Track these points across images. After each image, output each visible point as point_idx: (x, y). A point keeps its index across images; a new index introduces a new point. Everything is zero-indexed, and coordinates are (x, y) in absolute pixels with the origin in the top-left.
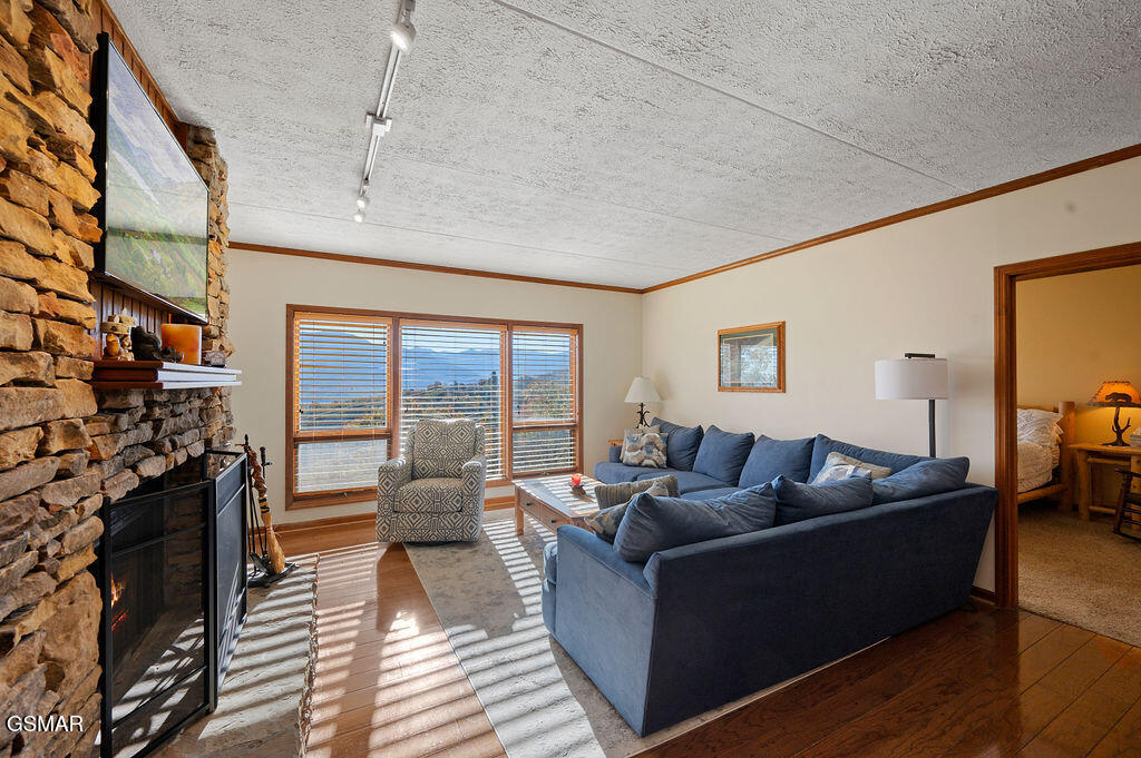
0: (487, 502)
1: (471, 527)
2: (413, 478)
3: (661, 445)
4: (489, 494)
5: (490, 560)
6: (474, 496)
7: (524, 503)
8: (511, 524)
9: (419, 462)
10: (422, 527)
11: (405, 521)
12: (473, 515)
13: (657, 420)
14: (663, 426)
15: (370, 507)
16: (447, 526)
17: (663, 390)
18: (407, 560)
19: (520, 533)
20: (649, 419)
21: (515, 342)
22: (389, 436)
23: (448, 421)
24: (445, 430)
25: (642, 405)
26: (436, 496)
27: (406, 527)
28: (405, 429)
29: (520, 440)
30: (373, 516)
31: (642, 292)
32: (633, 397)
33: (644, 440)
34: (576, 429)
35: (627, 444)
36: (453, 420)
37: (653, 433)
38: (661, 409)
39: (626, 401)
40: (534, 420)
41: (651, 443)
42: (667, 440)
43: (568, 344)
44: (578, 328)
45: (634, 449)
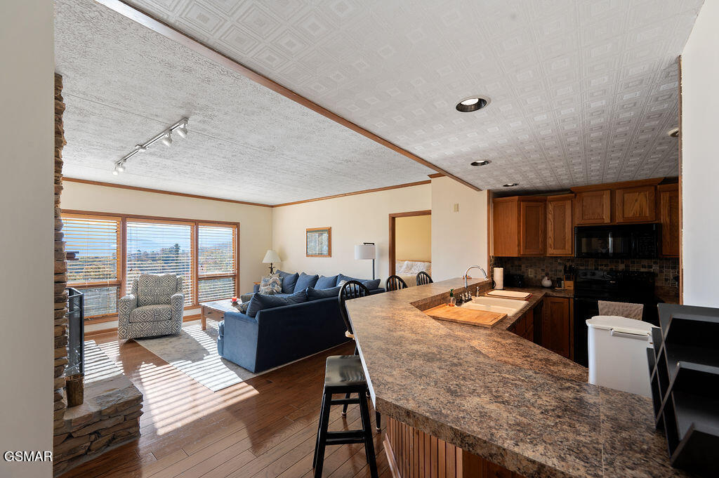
0: (184, 318)
1: (177, 327)
2: (138, 306)
3: (279, 282)
4: (185, 313)
5: (188, 340)
6: (179, 311)
7: (209, 313)
8: (200, 327)
9: (141, 298)
10: (148, 329)
11: (137, 327)
12: (178, 321)
13: (278, 271)
14: (281, 273)
15: (115, 324)
16: (162, 328)
17: (282, 257)
18: (139, 345)
19: (204, 329)
20: (274, 270)
21: (199, 231)
22: (119, 285)
23: (160, 275)
24: (158, 280)
25: (272, 264)
26: (159, 313)
27: (137, 330)
28: (129, 284)
29: (202, 285)
30: (116, 329)
31: (272, 206)
32: (267, 260)
33: (271, 281)
34: (236, 277)
35: (262, 283)
36: (163, 274)
37: (276, 277)
38: (281, 266)
39: (264, 262)
40: (210, 273)
41: (275, 282)
42: (282, 280)
43: (231, 233)
44: (236, 225)
45: (266, 285)
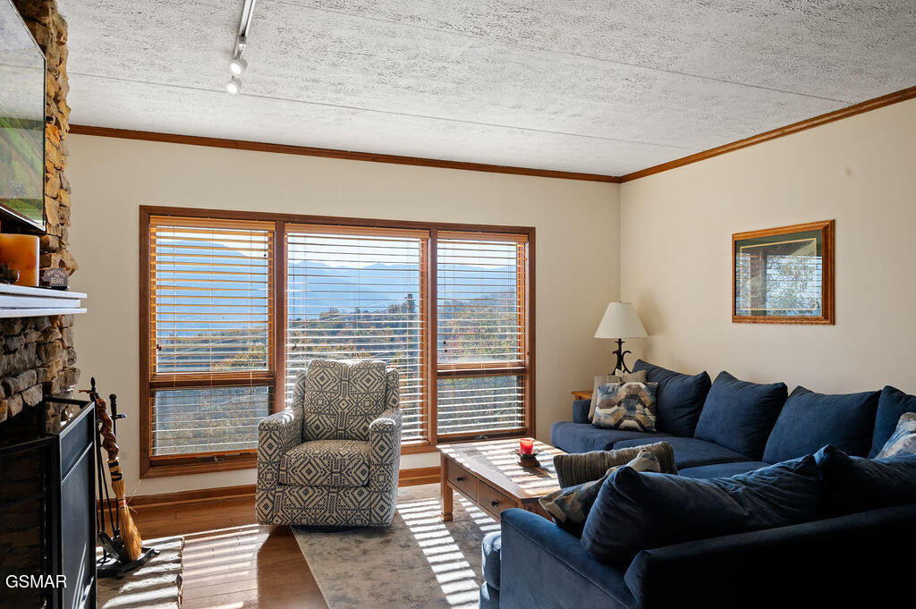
0: (404, 474)
1: (382, 508)
2: (304, 438)
3: (647, 398)
4: (406, 463)
5: (408, 554)
6: (386, 464)
7: (452, 477)
8: (436, 506)
9: (311, 418)
10: (315, 504)
11: (294, 497)
12: (385, 491)
13: (640, 364)
14: (650, 372)
15: (249, 477)
16: (350, 505)
17: (650, 322)
18: (296, 549)
19: (448, 518)
20: (630, 361)
21: (439, 252)
22: (271, 382)
23: (350, 362)
24: (346, 375)
25: (620, 342)
26: (336, 465)
27: (298, 503)
28: (292, 373)
29: (448, 389)
30: (252, 489)
31: (620, 180)
32: (607, 330)
33: (623, 392)
34: (526, 374)
35: (598, 397)
36: (357, 361)
37: (636, 382)
38: (648, 347)
39: (597, 335)
40: (466, 361)
41: (633, 397)
42: (657, 392)
43: (514, 255)
44: (528, 234)
45: (608, 404)
